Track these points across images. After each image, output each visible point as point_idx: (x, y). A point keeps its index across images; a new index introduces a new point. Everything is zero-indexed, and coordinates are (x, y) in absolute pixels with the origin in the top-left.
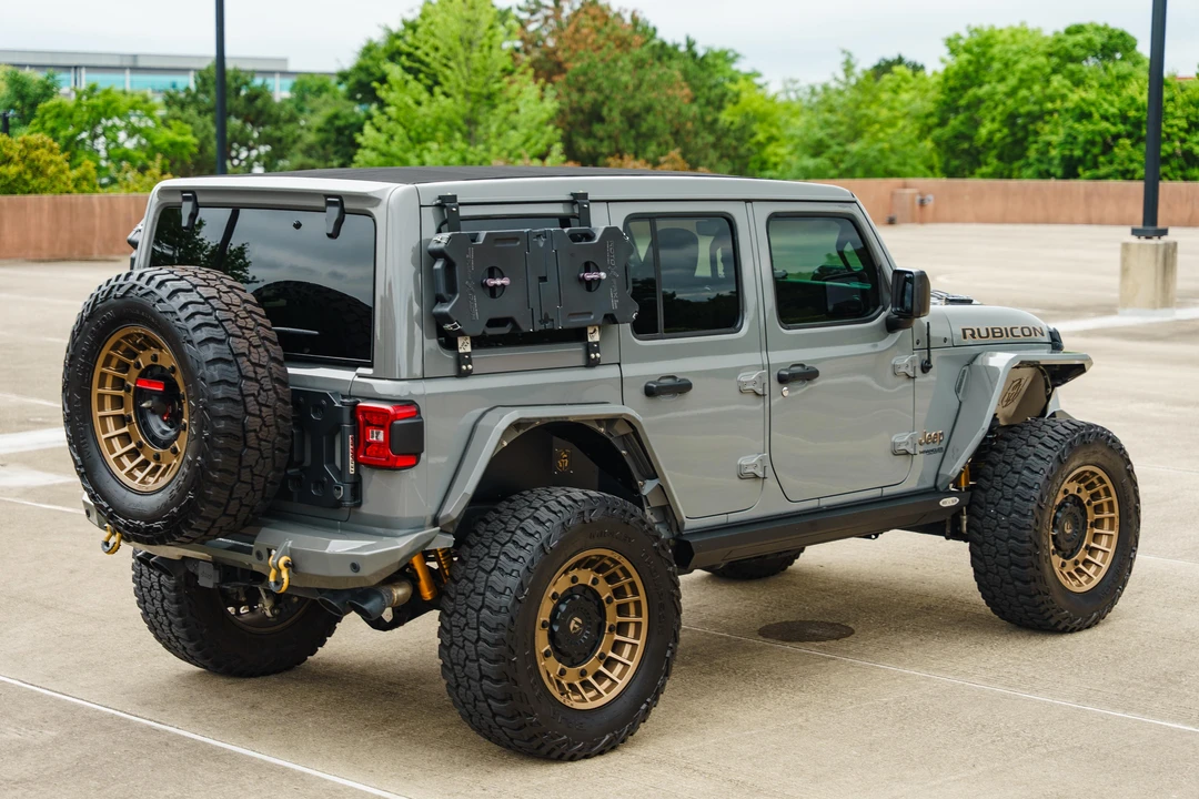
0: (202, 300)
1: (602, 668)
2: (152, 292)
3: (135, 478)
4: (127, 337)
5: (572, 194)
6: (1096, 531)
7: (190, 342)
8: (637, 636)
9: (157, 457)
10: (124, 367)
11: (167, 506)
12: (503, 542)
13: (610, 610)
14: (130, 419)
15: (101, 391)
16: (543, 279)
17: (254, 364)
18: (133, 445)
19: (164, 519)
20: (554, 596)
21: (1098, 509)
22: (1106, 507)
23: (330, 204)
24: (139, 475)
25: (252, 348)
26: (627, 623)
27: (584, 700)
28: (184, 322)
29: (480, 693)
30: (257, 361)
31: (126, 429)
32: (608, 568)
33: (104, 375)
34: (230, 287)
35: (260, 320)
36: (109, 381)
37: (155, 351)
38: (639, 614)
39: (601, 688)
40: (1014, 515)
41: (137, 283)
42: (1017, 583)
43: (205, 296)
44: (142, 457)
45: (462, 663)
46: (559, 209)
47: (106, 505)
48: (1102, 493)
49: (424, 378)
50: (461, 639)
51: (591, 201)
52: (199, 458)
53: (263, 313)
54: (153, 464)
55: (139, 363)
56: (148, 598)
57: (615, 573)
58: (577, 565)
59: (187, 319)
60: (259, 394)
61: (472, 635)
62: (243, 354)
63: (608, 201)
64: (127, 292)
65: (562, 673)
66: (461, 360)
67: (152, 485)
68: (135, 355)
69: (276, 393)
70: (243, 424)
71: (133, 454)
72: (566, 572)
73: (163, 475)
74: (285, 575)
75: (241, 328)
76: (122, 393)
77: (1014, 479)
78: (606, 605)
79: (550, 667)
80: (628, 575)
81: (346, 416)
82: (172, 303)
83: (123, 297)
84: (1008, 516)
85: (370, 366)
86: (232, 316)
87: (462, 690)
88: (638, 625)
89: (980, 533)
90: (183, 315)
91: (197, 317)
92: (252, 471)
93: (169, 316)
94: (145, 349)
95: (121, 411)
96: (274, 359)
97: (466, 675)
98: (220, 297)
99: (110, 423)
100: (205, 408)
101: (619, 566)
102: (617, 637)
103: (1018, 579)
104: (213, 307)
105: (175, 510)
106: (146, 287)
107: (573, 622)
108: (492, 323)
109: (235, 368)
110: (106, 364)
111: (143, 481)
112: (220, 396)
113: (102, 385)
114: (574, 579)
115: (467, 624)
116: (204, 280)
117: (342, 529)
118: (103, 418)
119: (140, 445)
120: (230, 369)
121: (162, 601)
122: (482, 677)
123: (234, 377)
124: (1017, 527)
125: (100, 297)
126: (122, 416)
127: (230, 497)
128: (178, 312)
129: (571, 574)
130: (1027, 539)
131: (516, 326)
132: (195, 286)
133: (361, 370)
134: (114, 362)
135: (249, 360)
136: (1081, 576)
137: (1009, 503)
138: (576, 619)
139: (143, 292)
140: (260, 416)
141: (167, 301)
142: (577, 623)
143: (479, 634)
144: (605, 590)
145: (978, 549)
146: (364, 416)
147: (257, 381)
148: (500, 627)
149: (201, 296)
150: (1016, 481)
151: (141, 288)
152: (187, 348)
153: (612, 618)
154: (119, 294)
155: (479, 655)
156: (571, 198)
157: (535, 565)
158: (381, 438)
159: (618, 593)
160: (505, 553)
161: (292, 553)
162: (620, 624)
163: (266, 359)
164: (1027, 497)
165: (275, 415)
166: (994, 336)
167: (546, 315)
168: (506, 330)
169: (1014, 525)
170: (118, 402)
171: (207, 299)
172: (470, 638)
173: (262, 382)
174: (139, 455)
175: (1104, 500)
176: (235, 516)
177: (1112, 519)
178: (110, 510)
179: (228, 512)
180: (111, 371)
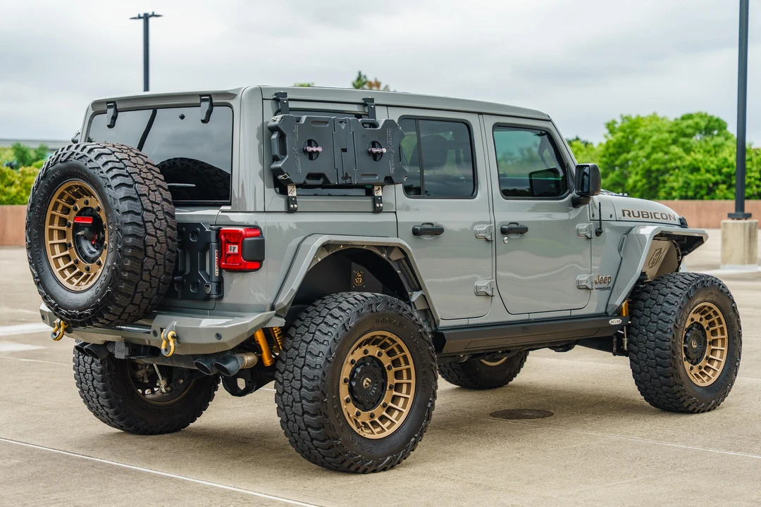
0: (118, 160)
1: (384, 413)
2: (85, 156)
3: (72, 283)
4: (69, 189)
5: (363, 99)
6: (713, 347)
7: (109, 186)
8: (408, 393)
9: (88, 269)
10: (66, 211)
11: (94, 299)
12: (318, 323)
13: (390, 374)
14: (70, 245)
15: (51, 227)
16: (344, 150)
17: (152, 202)
18: (72, 262)
19: (92, 307)
20: (352, 362)
21: (714, 333)
22: (719, 331)
23: (203, 100)
24: (76, 281)
25: (150, 192)
26: (402, 384)
27: (373, 433)
28: (105, 174)
29: (303, 424)
30: (154, 200)
31: (67, 252)
32: (389, 345)
33: (53, 216)
34: (136, 154)
35: (156, 175)
36: (57, 220)
37: (88, 198)
38: (409, 377)
39: (384, 426)
40: (658, 332)
41: (75, 151)
42: (661, 378)
43: (120, 158)
44: (78, 270)
45: (290, 404)
46: (355, 109)
47: (53, 302)
48: (716, 322)
49: (265, 212)
50: (290, 388)
51: (377, 105)
52: (115, 264)
53: (159, 171)
54: (85, 274)
55: (76, 207)
56: (83, 380)
57: (393, 349)
58: (367, 342)
59: (108, 171)
60: (155, 221)
61: (297, 384)
62: (145, 195)
63: (387, 106)
64: (69, 157)
65: (358, 414)
66: (289, 201)
67: (84, 286)
68: (73, 202)
69: (167, 221)
70: (144, 240)
71: (72, 268)
72: (359, 346)
73: (91, 280)
74: (172, 344)
75: (143, 178)
76: (65, 228)
77: (657, 309)
78: (387, 371)
79: (350, 409)
80: (402, 351)
81: (213, 238)
82: (97, 162)
83: (66, 161)
84: (654, 333)
85: (229, 204)
86: (137, 171)
87: (290, 424)
88: (409, 384)
89: (636, 346)
90: (105, 169)
91: (114, 170)
92: (150, 274)
93: (96, 170)
94: (80, 197)
95: (65, 241)
96: (165, 200)
97: (293, 413)
98: (130, 159)
99: (57, 248)
100: (119, 230)
101: (396, 344)
102: (395, 393)
103: (661, 375)
104: (125, 165)
105: (99, 300)
106: (81, 153)
107: (365, 381)
108: (310, 176)
109: (139, 203)
110: (55, 209)
111: (78, 284)
112: (129, 221)
113: (52, 223)
114: (366, 352)
115: (294, 378)
116: (120, 149)
117: (210, 314)
118: (53, 245)
119: (77, 262)
120: (135, 203)
121: (93, 381)
122: (304, 413)
123: (138, 209)
124: (660, 340)
125: (51, 162)
126: (65, 244)
127: (136, 292)
128: (102, 167)
129: (364, 348)
130: (668, 348)
131: (326, 180)
132: (114, 152)
133: (223, 208)
134: (60, 207)
135: (149, 199)
136: (704, 377)
137: (655, 324)
138: (367, 379)
139: (79, 156)
140: (156, 237)
141: (94, 160)
142: (367, 381)
143: (302, 384)
144: (386, 361)
145: (635, 356)
146: (225, 236)
147: (154, 213)
148: (316, 378)
149: (117, 158)
150: (659, 310)
151: (78, 154)
152: (107, 190)
153: (391, 380)
154: (63, 159)
155: (302, 398)
156: (363, 102)
157: (339, 337)
158: (236, 251)
159: (396, 363)
160: (319, 330)
161: (177, 329)
162: (396, 384)
163: (160, 199)
164: (667, 320)
165: (166, 236)
166: (643, 217)
167: (346, 174)
168: (320, 182)
169: (658, 338)
170: (63, 234)
171: (121, 160)
172: (296, 387)
173: (157, 213)
174: (75, 269)
175: (717, 326)
176: (139, 305)
177: (723, 339)
178: (56, 305)
179: (134, 302)
180: (58, 213)
